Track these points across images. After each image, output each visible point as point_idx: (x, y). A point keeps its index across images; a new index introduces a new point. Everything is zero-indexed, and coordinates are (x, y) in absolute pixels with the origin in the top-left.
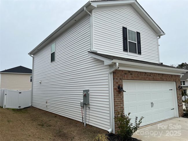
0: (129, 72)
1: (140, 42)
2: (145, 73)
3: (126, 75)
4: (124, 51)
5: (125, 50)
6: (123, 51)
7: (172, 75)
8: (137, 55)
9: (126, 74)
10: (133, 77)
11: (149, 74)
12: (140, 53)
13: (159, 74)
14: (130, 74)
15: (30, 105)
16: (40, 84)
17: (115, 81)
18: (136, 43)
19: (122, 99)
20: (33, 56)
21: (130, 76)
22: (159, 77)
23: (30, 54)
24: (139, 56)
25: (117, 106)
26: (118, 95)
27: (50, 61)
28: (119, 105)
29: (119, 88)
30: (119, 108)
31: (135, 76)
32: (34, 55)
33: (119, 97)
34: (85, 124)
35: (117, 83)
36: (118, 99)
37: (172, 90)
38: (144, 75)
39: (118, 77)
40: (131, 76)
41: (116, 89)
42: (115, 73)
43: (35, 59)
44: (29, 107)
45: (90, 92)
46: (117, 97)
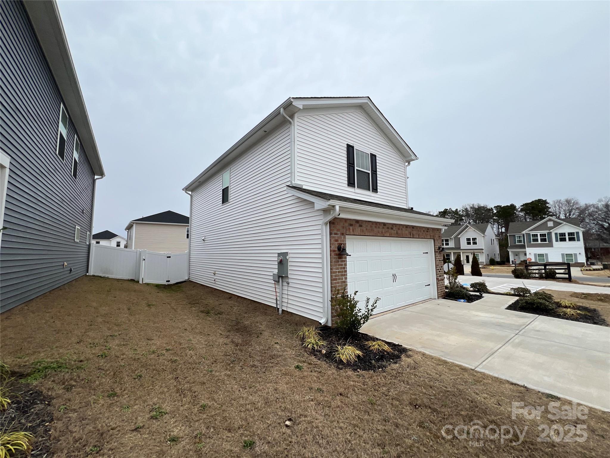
0: (357, 221)
1: (376, 171)
2: (384, 224)
3: (351, 228)
4: (348, 185)
5: (351, 183)
6: (346, 186)
7: (428, 229)
8: (370, 193)
9: (351, 225)
10: (363, 231)
11: (390, 226)
12: (375, 190)
13: (407, 226)
14: (358, 225)
15: (187, 278)
16: (203, 242)
17: (334, 237)
18: (369, 174)
19: (344, 268)
20: (190, 193)
21: (359, 228)
22: (406, 230)
23: (186, 189)
24: (373, 194)
25: (336, 279)
26: (338, 261)
27: (221, 202)
28: (339, 279)
29: (339, 248)
30: (338, 283)
31: (366, 229)
32: (192, 191)
33: (339, 265)
34: (280, 310)
35: (337, 241)
36: (338, 269)
37: (427, 253)
38: (381, 227)
39: (338, 230)
40: (361, 230)
41: (334, 251)
42: (333, 223)
43: (194, 199)
44: (185, 282)
45: (290, 255)
46: (336, 265)
